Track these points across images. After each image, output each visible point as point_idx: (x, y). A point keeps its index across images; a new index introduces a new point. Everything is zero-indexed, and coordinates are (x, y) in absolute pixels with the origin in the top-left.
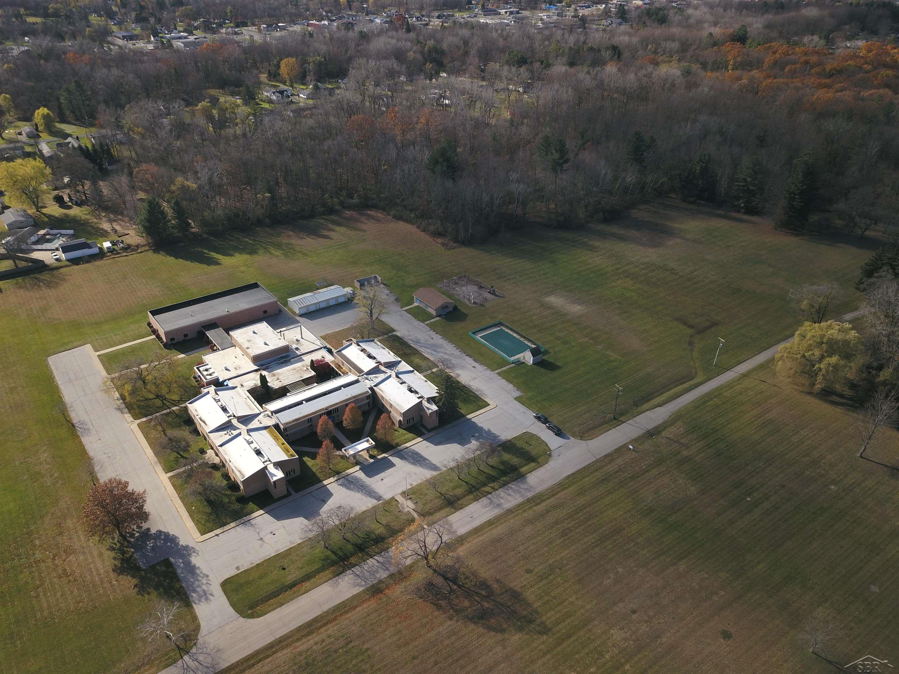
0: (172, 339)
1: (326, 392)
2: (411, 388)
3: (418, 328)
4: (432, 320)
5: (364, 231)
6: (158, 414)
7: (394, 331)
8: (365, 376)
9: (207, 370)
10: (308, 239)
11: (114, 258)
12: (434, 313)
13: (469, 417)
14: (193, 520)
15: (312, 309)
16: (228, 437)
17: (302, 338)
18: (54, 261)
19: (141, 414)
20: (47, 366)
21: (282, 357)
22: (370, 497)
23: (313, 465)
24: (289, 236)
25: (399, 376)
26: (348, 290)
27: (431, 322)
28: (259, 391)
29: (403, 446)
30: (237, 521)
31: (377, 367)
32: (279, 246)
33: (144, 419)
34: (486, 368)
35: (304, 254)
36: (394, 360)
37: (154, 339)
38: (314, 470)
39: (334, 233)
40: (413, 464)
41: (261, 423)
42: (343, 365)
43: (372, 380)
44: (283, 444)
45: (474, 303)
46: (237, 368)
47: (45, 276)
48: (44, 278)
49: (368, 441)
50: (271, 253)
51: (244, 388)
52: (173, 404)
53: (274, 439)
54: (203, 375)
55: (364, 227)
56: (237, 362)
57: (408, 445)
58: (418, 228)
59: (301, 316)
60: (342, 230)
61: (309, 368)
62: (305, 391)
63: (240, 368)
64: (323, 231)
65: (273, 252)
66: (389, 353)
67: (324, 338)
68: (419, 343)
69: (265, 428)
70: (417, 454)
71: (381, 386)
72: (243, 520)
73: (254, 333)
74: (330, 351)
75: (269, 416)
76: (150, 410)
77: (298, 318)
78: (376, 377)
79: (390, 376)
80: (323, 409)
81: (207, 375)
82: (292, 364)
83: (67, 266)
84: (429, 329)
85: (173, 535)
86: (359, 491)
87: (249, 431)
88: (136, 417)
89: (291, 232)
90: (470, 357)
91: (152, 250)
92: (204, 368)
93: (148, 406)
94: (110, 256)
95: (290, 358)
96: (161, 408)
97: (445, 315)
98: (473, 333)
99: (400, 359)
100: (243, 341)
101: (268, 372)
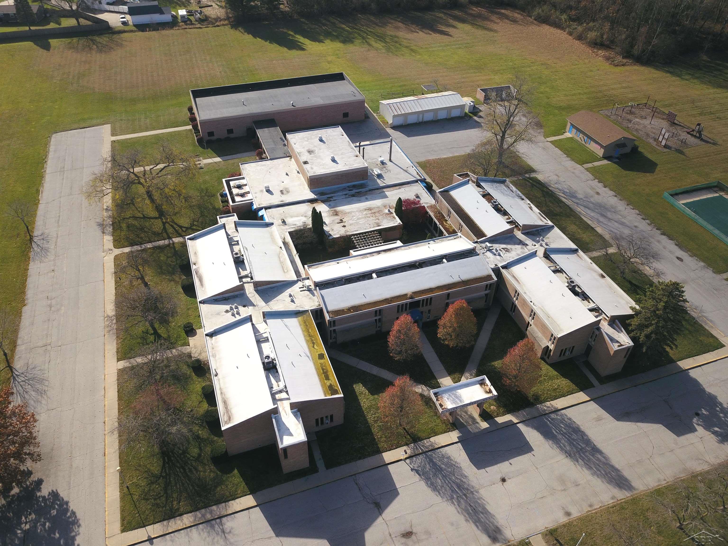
0: (211, 134)
1: (416, 262)
2: (574, 286)
3: (573, 173)
4: (596, 164)
5: (495, 31)
6: (149, 245)
7: (532, 170)
8: (487, 243)
9: (239, 187)
10: (421, 33)
11: (186, 28)
12: (600, 152)
13: (684, 364)
14: (122, 484)
15: (412, 120)
16: (230, 319)
17: (390, 160)
18: (120, 24)
19: (127, 239)
20: (47, 144)
21: (354, 186)
22: (475, 523)
23: (370, 408)
24: (397, 28)
25: (553, 256)
26: (467, 101)
27: (595, 167)
28: (306, 237)
29: (548, 404)
30: (198, 513)
31: (510, 231)
32: (381, 38)
33: (127, 250)
34: (702, 264)
35: (412, 50)
36: (540, 223)
37: (190, 130)
38: (370, 418)
39: (455, 30)
40: (569, 455)
41: (293, 301)
42: (449, 215)
43: (500, 255)
44: (321, 356)
45: (666, 146)
46: (285, 192)
47: (103, 40)
48: (101, 40)
49: (482, 383)
50: (369, 45)
51: (286, 227)
52: (177, 231)
53: (307, 341)
54: (231, 193)
55: (495, 27)
56: (287, 182)
57: (559, 403)
58: (570, 34)
59: (395, 128)
60: (466, 27)
61: (393, 211)
62: (379, 252)
63: (288, 192)
64: (440, 26)
65: (373, 43)
66: (531, 208)
67: (424, 165)
68: (576, 197)
69: (297, 314)
70: (577, 430)
71: (516, 269)
72: (211, 513)
73: (321, 140)
74: (429, 188)
75: (309, 290)
76: (142, 235)
77: (390, 131)
78: (507, 250)
79: (533, 255)
80: (404, 296)
81: (238, 195)
82: (367, 200)
83: (132, 31)
84: (592, 177)
85: (74, 513)
86: (452, 498)
87: (267, 315)
88: (118, 244)
89: (400, 24)
90: (671, 238)
91: (231, 25)
92: (237, 182)
93: (142, 229)
94: (182, 25)
95: (367, 189)
96: (159, 236)
97: (617, 158)
98: (672, 195)
99: (550, 223)
100: (302, 150)
101: (330, 206)
